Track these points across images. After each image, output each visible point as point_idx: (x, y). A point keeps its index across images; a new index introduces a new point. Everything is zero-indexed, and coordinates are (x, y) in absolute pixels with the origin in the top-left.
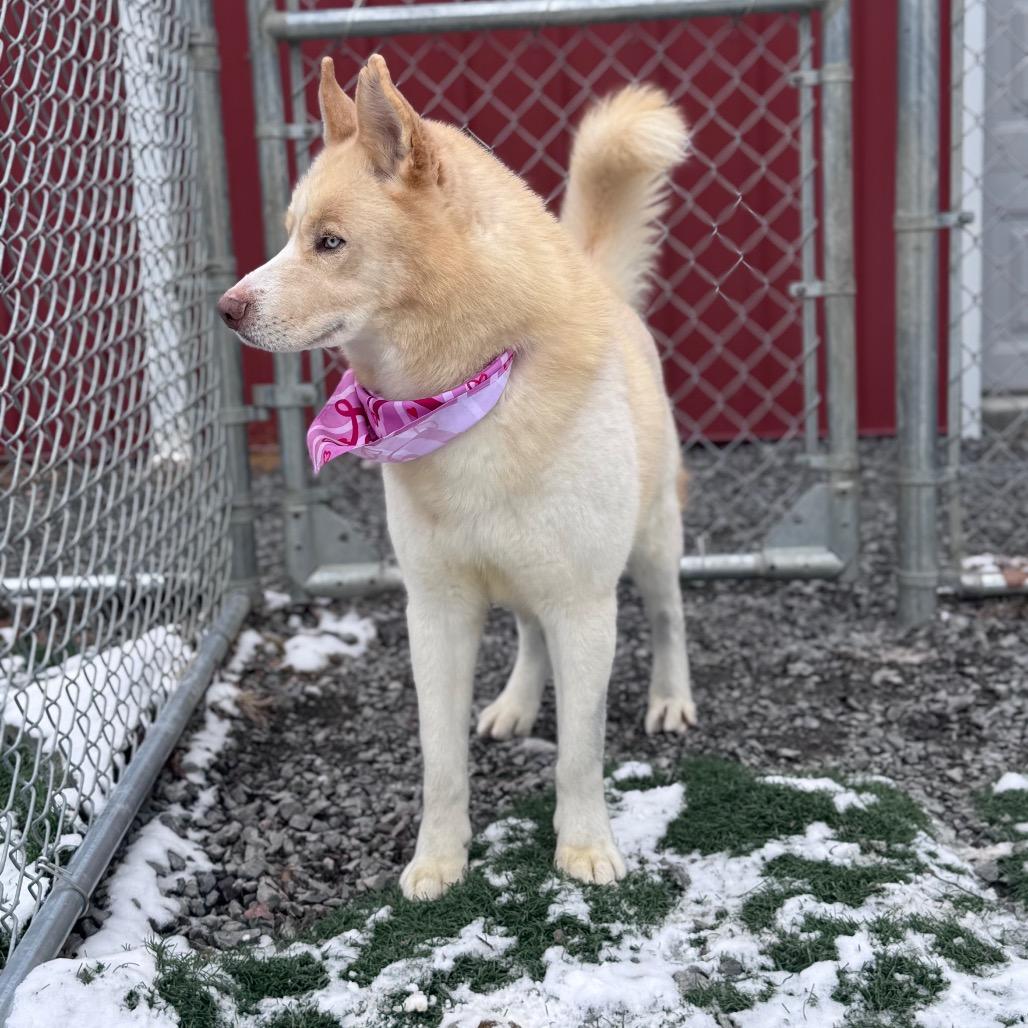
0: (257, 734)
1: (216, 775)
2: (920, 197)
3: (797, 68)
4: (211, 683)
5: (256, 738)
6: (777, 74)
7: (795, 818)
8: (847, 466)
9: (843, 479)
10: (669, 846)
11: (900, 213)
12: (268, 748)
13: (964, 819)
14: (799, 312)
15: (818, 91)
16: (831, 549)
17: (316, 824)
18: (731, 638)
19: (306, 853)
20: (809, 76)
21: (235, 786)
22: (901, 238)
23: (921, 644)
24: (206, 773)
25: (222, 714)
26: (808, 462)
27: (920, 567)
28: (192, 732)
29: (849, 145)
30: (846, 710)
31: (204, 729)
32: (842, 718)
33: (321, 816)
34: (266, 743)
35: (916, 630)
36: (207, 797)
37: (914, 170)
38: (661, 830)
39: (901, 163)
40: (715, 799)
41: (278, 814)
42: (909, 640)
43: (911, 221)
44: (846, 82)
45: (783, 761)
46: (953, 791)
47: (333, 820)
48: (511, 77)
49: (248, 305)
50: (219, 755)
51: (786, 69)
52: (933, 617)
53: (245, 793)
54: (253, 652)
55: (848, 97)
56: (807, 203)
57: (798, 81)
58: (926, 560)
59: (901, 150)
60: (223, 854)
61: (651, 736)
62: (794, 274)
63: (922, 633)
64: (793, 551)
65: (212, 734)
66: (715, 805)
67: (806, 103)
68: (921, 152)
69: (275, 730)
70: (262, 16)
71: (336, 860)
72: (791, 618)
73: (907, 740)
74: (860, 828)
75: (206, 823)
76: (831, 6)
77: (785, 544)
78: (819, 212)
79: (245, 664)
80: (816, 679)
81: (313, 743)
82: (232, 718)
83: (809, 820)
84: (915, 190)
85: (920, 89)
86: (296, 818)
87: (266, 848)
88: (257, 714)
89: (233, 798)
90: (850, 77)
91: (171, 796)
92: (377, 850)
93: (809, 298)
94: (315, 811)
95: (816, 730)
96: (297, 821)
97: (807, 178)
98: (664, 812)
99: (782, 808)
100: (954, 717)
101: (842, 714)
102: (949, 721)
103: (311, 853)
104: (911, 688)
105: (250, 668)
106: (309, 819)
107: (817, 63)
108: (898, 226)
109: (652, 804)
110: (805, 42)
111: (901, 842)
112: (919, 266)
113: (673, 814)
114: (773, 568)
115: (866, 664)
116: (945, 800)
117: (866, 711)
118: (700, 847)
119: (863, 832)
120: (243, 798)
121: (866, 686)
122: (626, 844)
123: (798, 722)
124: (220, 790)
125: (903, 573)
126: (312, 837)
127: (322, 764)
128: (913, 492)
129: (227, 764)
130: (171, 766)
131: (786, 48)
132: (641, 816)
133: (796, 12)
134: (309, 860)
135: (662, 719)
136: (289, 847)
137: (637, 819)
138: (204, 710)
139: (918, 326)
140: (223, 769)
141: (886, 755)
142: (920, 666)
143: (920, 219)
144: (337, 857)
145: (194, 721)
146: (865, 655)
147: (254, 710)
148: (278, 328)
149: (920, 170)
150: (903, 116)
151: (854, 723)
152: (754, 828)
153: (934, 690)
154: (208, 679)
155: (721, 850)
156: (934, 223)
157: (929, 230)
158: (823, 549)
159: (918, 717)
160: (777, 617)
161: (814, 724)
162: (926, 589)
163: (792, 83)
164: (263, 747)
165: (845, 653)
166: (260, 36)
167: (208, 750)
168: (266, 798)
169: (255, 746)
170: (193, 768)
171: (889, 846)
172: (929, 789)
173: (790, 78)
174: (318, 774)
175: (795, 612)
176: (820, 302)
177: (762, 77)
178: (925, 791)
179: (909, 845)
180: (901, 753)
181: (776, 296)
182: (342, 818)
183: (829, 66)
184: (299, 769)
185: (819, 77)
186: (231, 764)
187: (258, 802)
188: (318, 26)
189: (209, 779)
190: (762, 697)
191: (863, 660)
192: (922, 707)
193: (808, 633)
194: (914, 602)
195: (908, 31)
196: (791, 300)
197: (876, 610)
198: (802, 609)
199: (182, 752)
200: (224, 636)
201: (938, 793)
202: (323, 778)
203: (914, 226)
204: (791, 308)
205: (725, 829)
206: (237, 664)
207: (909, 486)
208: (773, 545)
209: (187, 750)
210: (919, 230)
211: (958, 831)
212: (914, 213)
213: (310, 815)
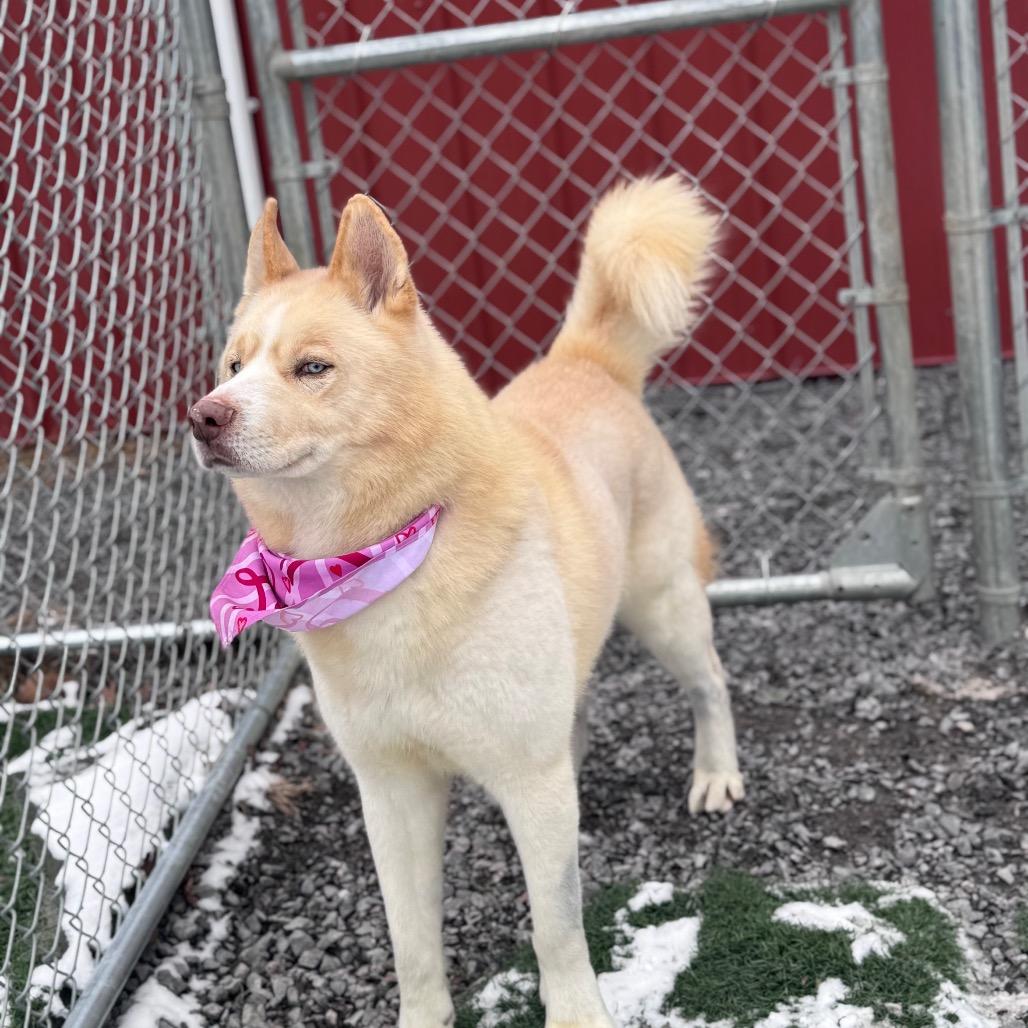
0: (285, 833)
1: (233, 898)
2: (968, 198)
3: (828, 67)
4: (242, 773)
5: (283, 839)
6: (810, 75)
7: (808, 973)
8: (913, 481)
9: (910, 495)
10: (676, 1005)
11: (950, 216)
12: (296, 848)
13: (1004, 947)
14: (851, 318)
15: (852, 90)
16: (901, 566)
17: (328, 961)
18: (804, 662)
19: (310, 1003)
20: (841, 75)
21: (251, 913)
22: (952, 240)
23: (1001, 672)
24: (222, 893)
25: (249, 811)
26: (872, 476)
27: (999, 583)
28: (217, 840)
29: (890, 145)
30: (907, 774)
31: (230, 833)
32: (901, 786)
33: (333, 950)
34: (297, 842)
35: (999, 650)
36: (219, 929)
37: (960, 169)
38: (668, 986)
39: (946, 162)
40: (725, 951)
41: (289, 949)
42: (990, 663)
43: (961, 223)
44: (881, 82)
45: (827, 853)
46: (1001, 901)
47: (345, 954)
48: (530, 97)
49: (235, 412)
50: (240, 868)
51: (817, 68)
52: (1016, 634)
53: (260, 920)
54: (300, 715)
55: (884, 97)
56: (850, 206)
57: (832, 81)
58: (1005, 575)
59: (945, 148)
60: (221, 1013)
61: (694, 816)
62: (842, 280)
63: (1004, 655)
64: (862, 569)
65: (238, 839)
66: (724, 957)
67: (842, 104)
68: (965, 149)
69: (308, 821)
70: (268, 58)
71: (339, 1013)
72: (873, 627)
73: (964, 819)
74: (877, 984)
75: (212, 965)
76: (858, 4)
77: (853, 562)
78: (863, 216)
79: (288, 732)
80: (882, 725)
81: (344, 837)
82: (262, 814)
83: (823, 974)
84: (962, 192)
85: (960, 85)
86: (306, 954)
87: (268, 1001)
88: (288, 806)
89: (247, 926)
90: (885, 76)
91: (180, 934)
92: (383, 997)
93: (860, 306)
94: (326, 945)
95: (871, 803)
96: (307, 958)
97: (848, 181)
98: (674, 960)
99: (795, 960)
100: (1020, 784)
101: (902, 778)
102: (1015, 789)
103: (315, 1003)
104: (982, 736)
105: (294, 737)
106: (320, 954)
107: (849, 61)
108: (949, 228)
109: (663, 947)
110: (836, 39)
111: (920, 1002)
112: (973, 271)
113: (683, 963)
114: (841, 589)
115: (939, 701)
116: (992, 914)
117: (928, 775)
118: (705, 1010)
119: (880, 989)
120: (258, 927)
121: (934, 736)
122: (626, 1008)
123: (853, 793)
124: (233, 919)
125: (982, 589)
126: (319, 982)
127: (345, 874)
128: (985, 505)
129: (246, 880)
130: (184, 893)
131: (816, 46)
132: (649, 967)
133: (824, 11)
134: (313, 1013)
135: (704, 798)
136: (293, 997)
137: (644, 970)
138: (230, 812)
139: (977, 332)
140: (243, 887)
141: (939, 843)
142: (994, 704)
143: (972, 221)
144: (341, 1008)
145: (218, 826)
146: (938, 688)
147: (286, 800)
148: (263, 442)
149: (967, 170)
150: (944, 113)
151: (913, 792)
152: (763, 989)
153: (1007, 740)
154: (239, 770)
155: (727, 1017)
156: (987, 224)
157: (981, 231)
158: (894, 566)
159: (981, 784)
160: (858, 627)
161: (869, 794)
162: (1007, 606)
163: (825, 84)
164: (291, 848)
165: (919, 685)
166: (269, 80)
167: (229, 863)
168: (279, 926)
169: (283, 847)
170: (208, 892)
171: (905, 1008)
172: (975, 897)
173: (822, 78)
174: (340, 887)
175: (878, 619)
176: (872, 310)
177: (793, 78)
178: (971, 900)
179: (928, 1006)
180: (954, 841)
181: (826, 305)
182: (355, 950)
183: (861, 66)
184: (321, 881)
185: (852, 76)
186: (251, 879)
187: (269, 935)
188: (325, 64)
189: (225, 903)
190: (819, 756)
191: (935, 696)
192: (987, 767)
193: (885, 654)
194: (995, 619)
195: (943, 24)
196: (842, 308)
197: (963, 616)
198: (885, 617)
199: (200, 870)
200: (264, 709)
201: (984, 904)
202: (344, 894)
203: (964, 229)
204: (843, 316)
205: (732, 988)
206: (280, 736)
207: (982, 499)
208: (841, 564)
209: (206, 867)
210: (971, 233)
211: (995, 964)
212: (964, 216)
213: (321, 949)
